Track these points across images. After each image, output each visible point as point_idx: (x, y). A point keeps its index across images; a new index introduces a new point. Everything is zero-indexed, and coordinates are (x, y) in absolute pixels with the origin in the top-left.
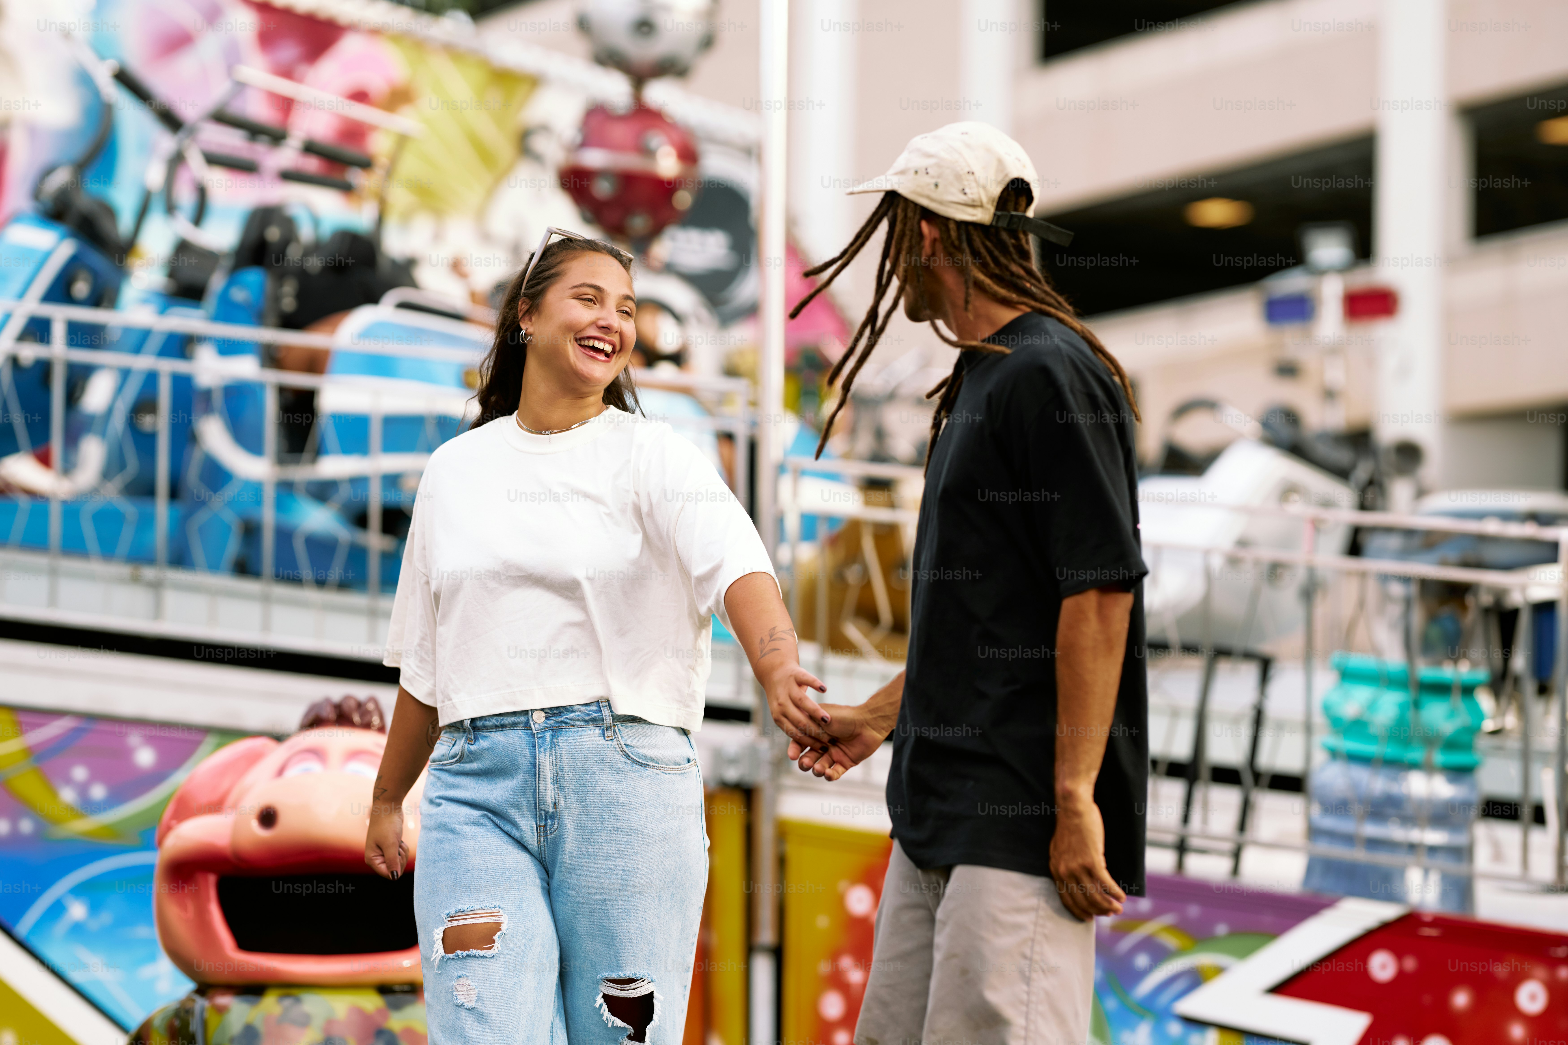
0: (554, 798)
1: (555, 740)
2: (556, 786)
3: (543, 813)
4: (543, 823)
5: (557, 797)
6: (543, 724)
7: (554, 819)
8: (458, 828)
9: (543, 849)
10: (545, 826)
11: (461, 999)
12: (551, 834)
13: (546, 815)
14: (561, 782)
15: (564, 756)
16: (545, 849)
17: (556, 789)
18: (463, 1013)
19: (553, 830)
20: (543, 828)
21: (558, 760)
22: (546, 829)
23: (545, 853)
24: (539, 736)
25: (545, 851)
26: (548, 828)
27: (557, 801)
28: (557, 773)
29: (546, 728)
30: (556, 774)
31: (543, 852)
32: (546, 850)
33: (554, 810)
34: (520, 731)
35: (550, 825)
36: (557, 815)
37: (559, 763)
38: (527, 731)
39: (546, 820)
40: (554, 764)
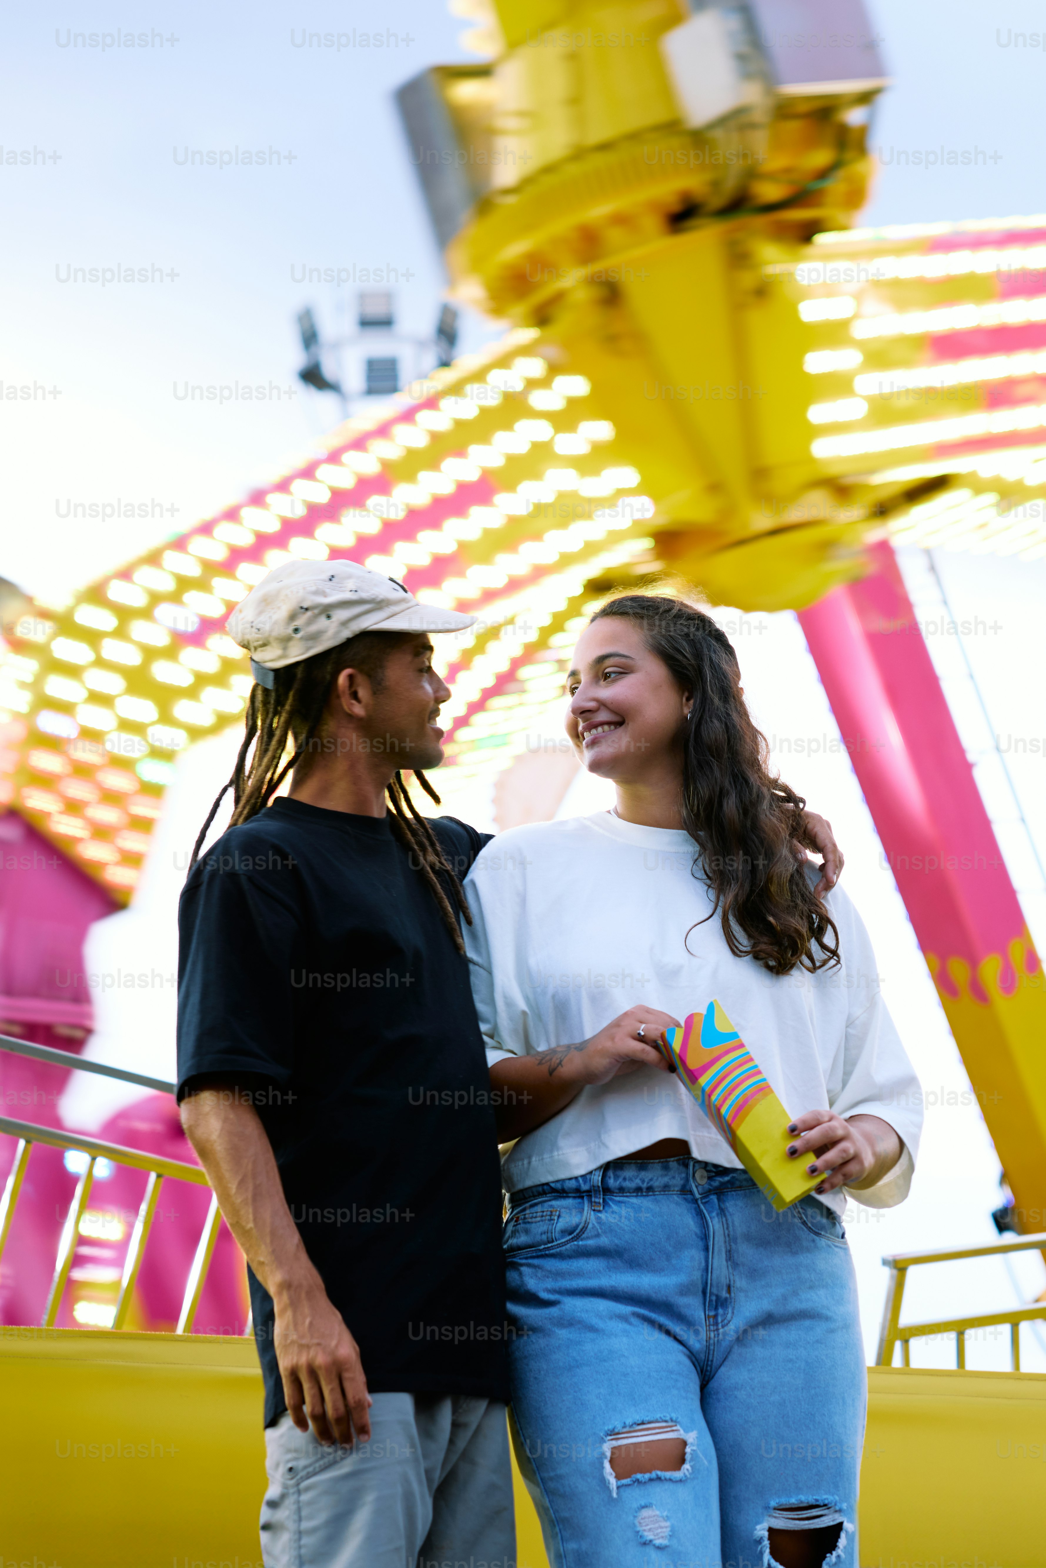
0: (728, 1279)
1: (722, 1206)
2: (729, 1263)
3: (714, 1298)
4: (712, 1313)
5: (732, 1278)
6: (707, 1187)
7: (727, 1307)
8: (600, 1324)
9: (712, 1348)
10: (715, 1316)
11: (649, 1536)
12: (723, 1327)
13: (717, 1301)
14: (736, 1257)
15: (737, 1224)
16: (714, 1348)
17: (730, 1268)
18: (654, 1555)
19: (726, 1321)
20: (713, 1320)
21: (731, 1229)
22: (717, 1320)
23: (713, 1354)
24: (704, 1201)
25: (714, 1350)
26: (720, 1320)
27: (732, 1282)
28: (730, 1246)
29: (710, 1191)
30: (728, 1248)
31: (711, 1352)
32: (716, 1349)
33: (728, 1296)
34: (674, 1196)
35: (722, 1315)
36: (731, 1302)
37: (731, 1233)
38: (685, 1196)
39: (716, 1309)
40: (726, 1234)
